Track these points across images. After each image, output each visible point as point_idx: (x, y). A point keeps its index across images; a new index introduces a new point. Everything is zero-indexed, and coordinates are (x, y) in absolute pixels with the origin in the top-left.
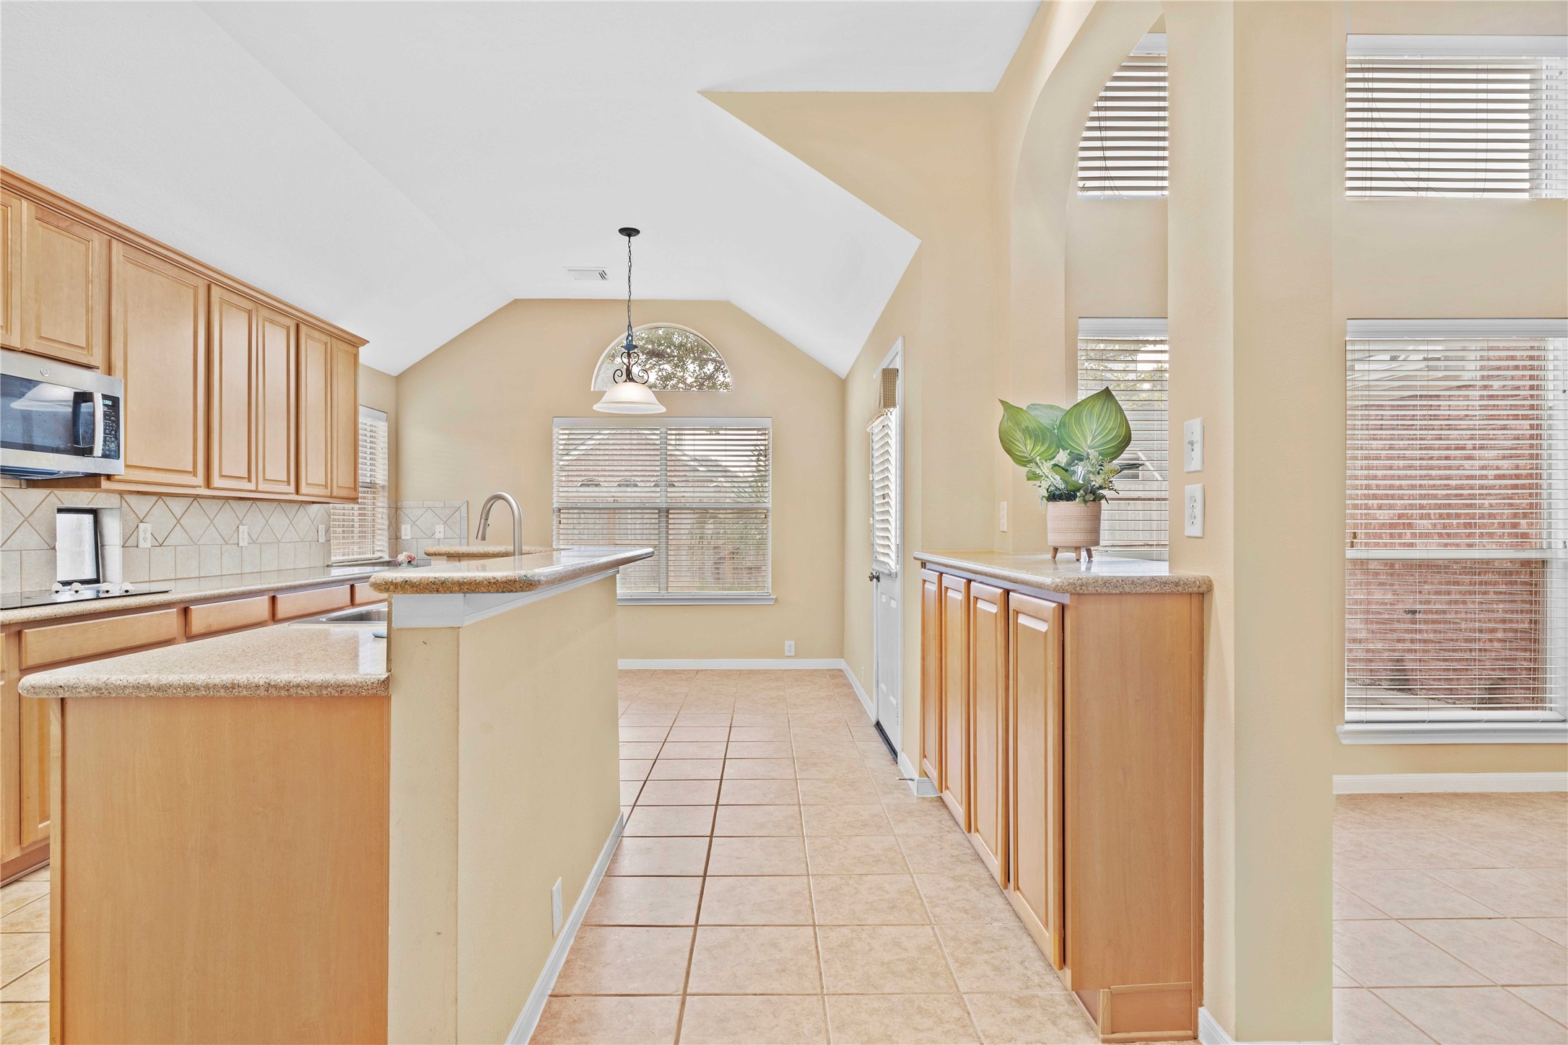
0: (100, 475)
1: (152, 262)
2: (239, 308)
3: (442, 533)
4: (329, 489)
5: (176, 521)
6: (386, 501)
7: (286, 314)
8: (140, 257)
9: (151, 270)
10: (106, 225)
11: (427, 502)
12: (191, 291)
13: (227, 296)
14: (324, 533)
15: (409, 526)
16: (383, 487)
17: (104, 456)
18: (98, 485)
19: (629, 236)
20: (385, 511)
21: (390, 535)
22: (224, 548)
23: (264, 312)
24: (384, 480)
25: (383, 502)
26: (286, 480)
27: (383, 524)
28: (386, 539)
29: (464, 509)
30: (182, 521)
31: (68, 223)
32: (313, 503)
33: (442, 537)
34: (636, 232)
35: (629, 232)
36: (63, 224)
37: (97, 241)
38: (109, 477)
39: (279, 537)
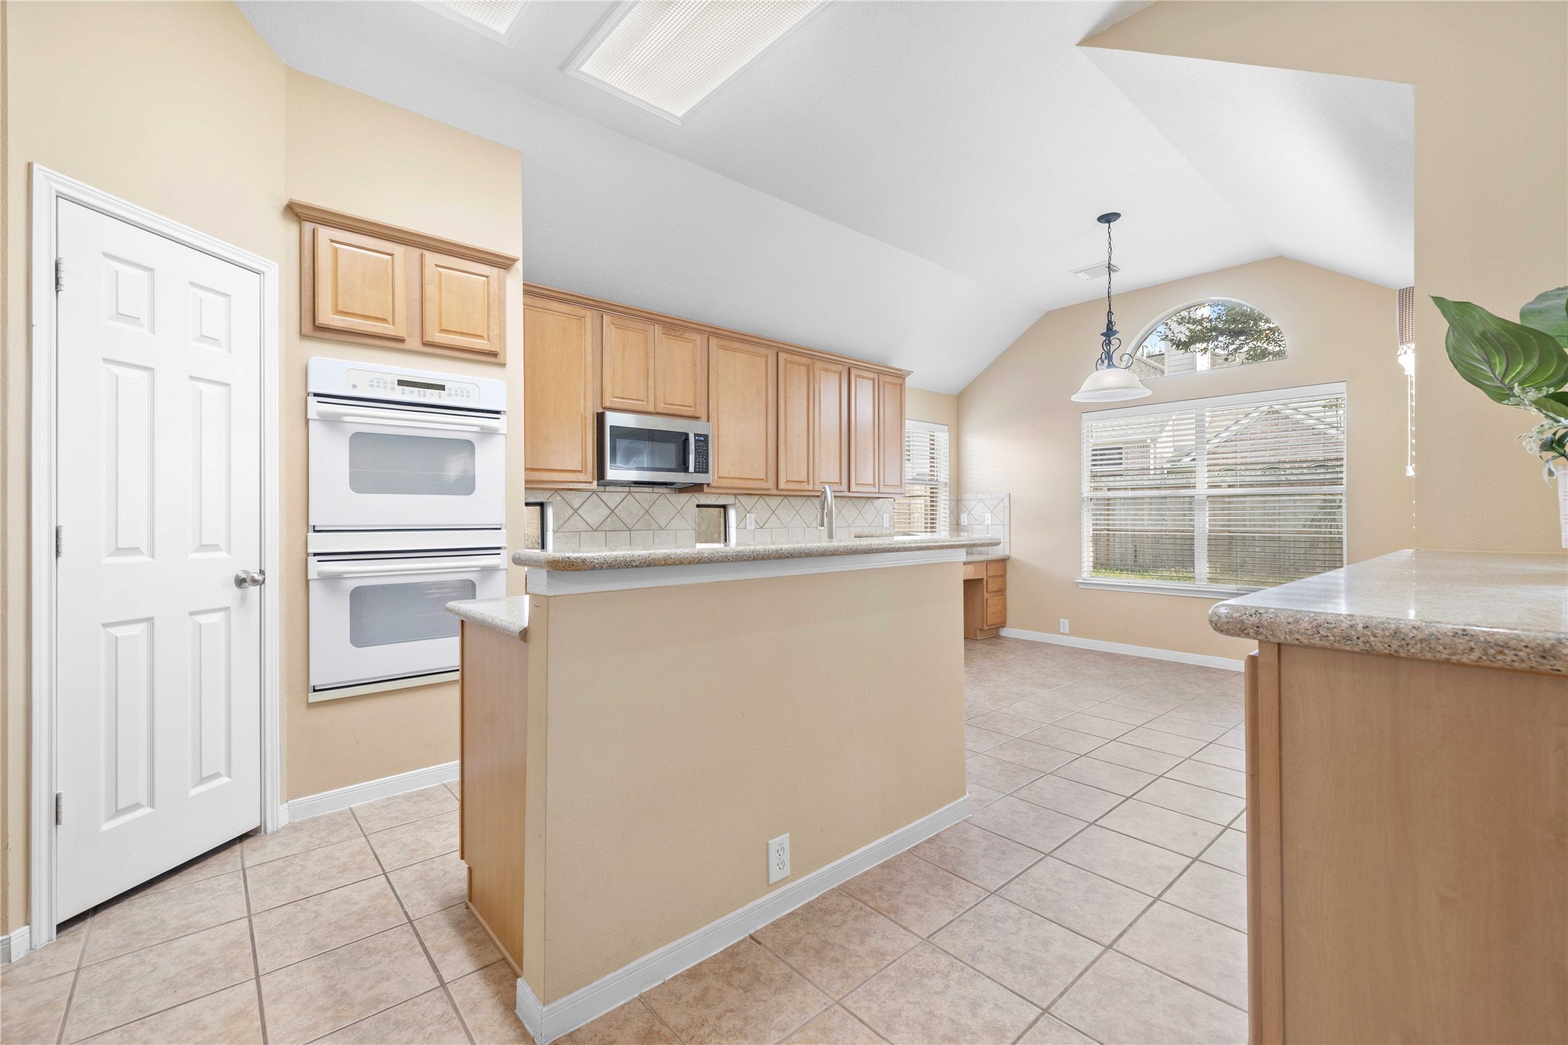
0: (702, 484)
1: (736, 345)
2: (799, 364)
3: (990, 520)
4: (877, 487)
5: (771, 512)
6: (948, 494)
7: (835, 362)
8: (727, 343)
9: (735, 350)
10: (704, 328)
11: (979, 495)
12: (763, 360)
13: (790, 357)
14: (888, 521)
15: (966, 515)
16: (946, 484)
17: (695, 472)
18: (702, 490)
19: (1109, 222)
20: (947, 503)
21: (950, 522)
22: (807, 530)
23: (819, 364)
24: (947, 478)
25: (946, 496)
26: (838, 481)
27: (946, 513)
28: (948, 525)
29: (1006, 501)
30: (776, 512)
31: (681, 332)
32: (879, 498)
33: (990, 524)
34: (1116, 216)
35: (1108, 218)
36: (678, 334)
37: (698, 339)
38: (708, 485)
39: (850, 523)
